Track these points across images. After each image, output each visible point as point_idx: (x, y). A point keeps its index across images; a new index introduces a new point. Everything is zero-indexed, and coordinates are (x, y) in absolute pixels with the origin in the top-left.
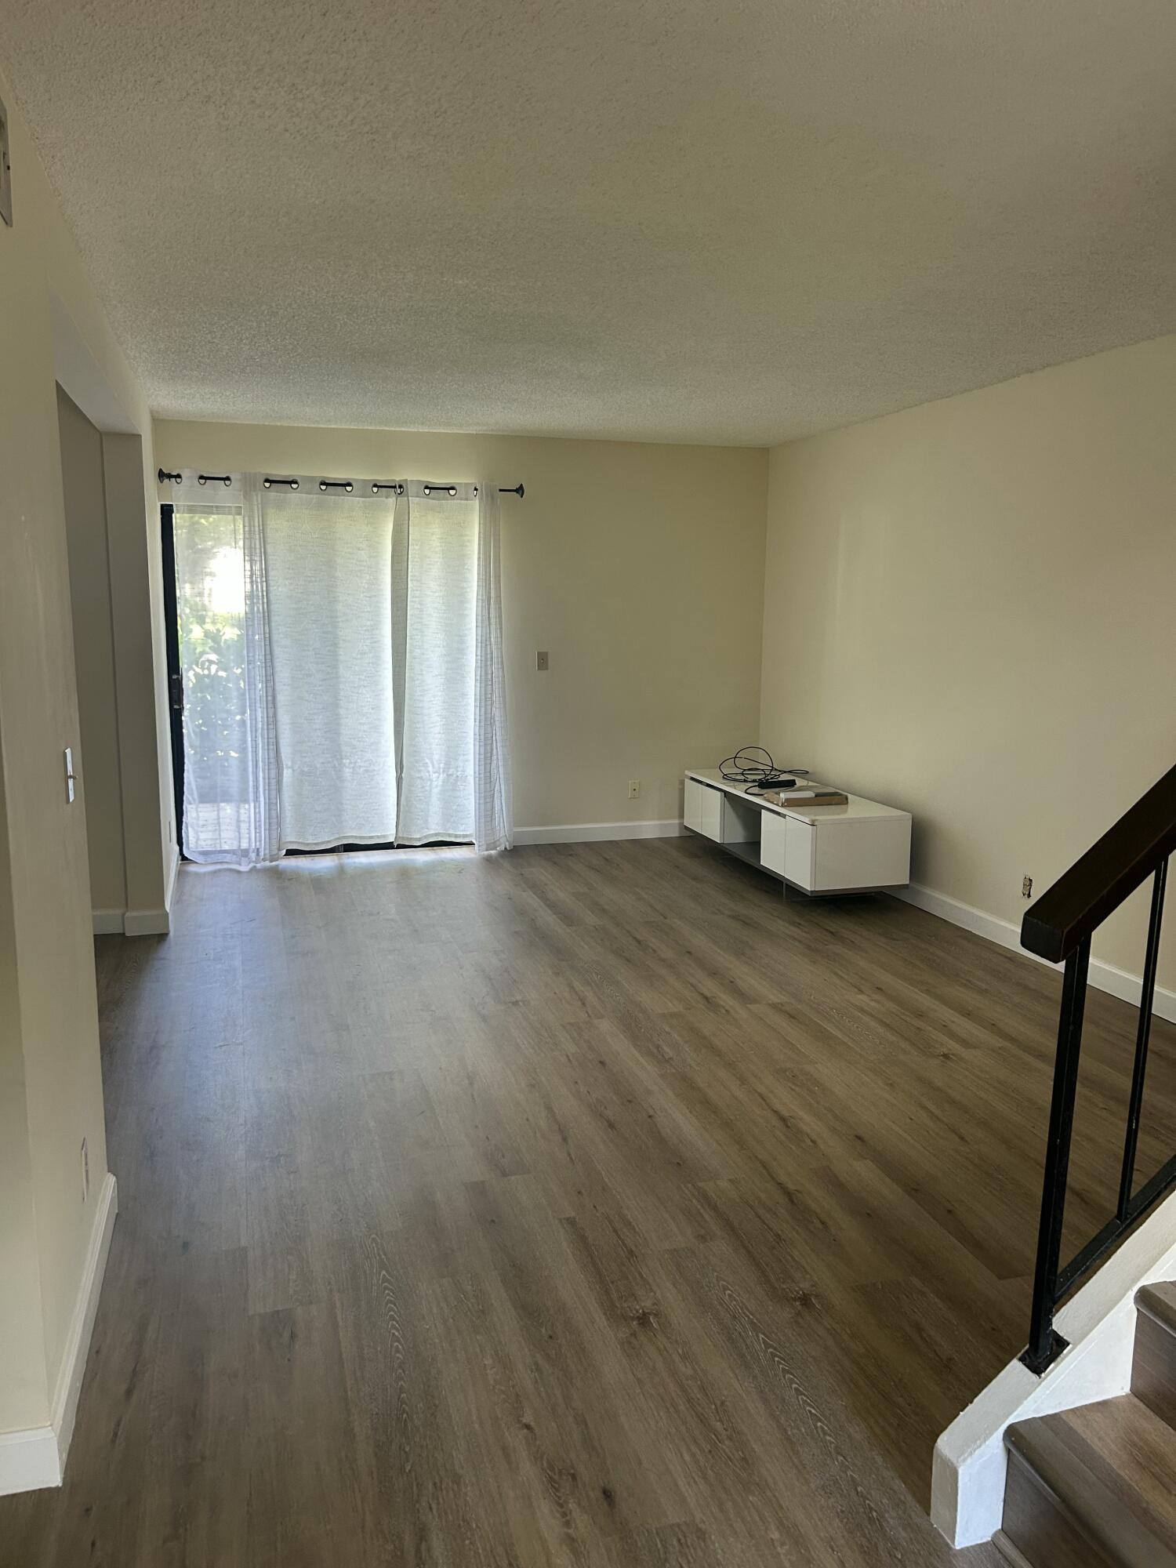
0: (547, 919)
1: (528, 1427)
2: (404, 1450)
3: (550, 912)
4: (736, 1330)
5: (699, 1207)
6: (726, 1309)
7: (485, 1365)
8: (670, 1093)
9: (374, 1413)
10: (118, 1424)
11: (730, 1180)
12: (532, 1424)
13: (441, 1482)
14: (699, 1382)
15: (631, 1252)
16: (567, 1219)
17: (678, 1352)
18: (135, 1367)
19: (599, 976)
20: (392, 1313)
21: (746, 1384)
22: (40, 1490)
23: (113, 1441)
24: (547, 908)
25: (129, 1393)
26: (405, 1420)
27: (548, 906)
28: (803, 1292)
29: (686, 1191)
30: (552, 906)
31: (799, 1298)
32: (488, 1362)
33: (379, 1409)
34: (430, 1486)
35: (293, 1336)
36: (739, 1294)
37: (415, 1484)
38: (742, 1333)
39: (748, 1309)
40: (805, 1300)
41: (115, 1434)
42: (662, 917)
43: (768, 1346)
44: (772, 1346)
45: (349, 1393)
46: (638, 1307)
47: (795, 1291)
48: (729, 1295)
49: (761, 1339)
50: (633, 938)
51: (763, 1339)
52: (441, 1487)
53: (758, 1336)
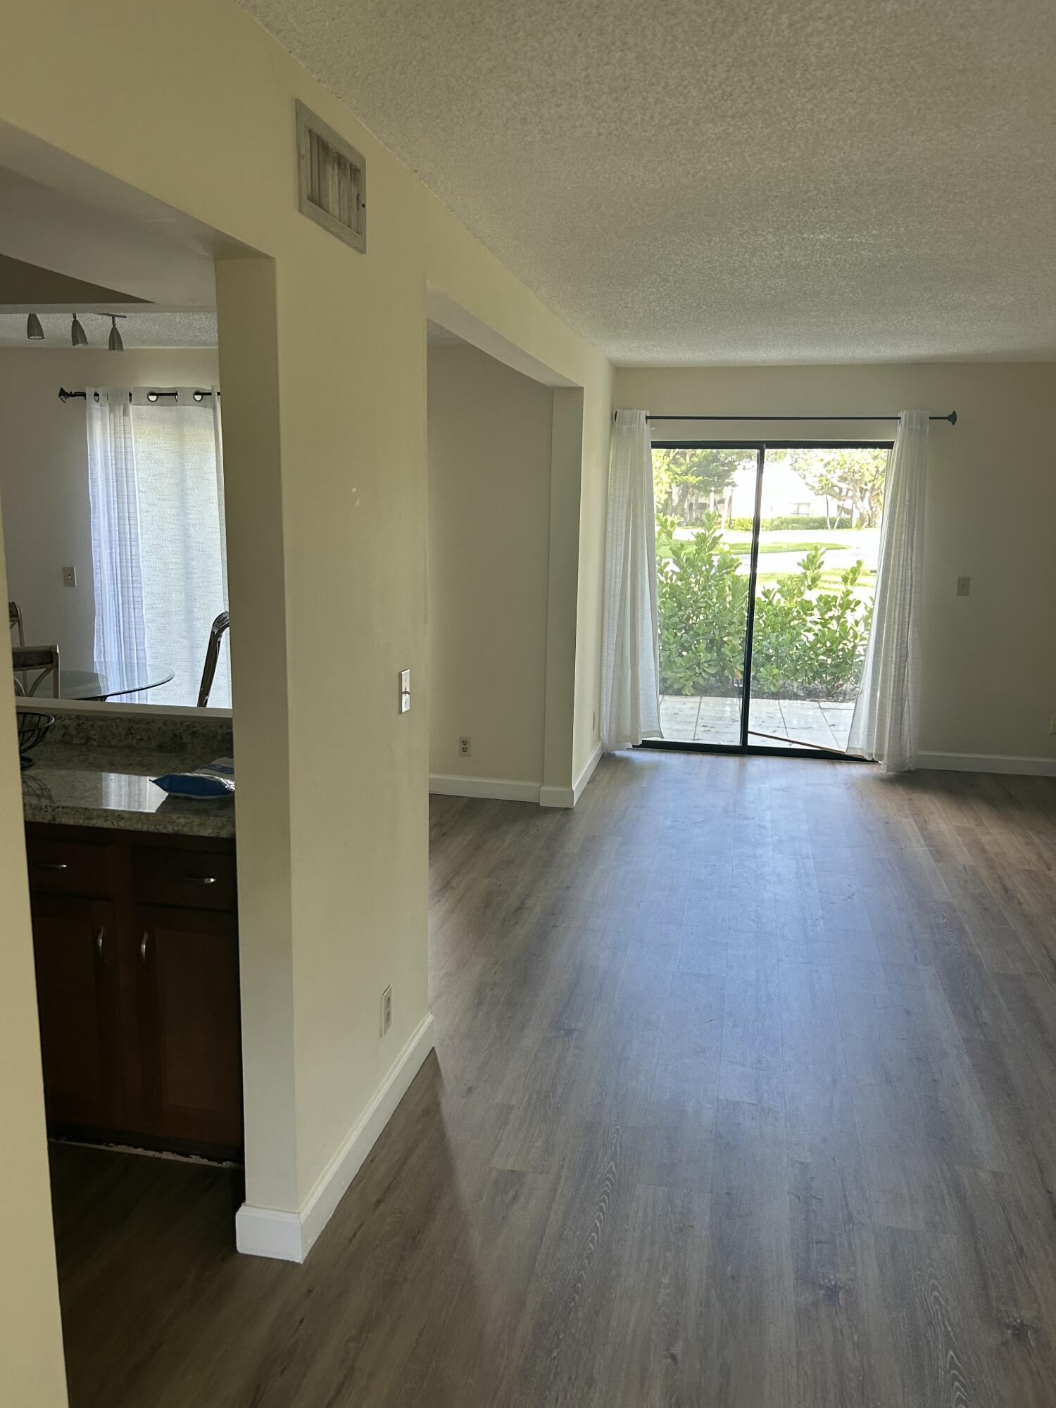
0: (919, 849)
1: (673, 1357)
2: (558, 1336)
3: (923, 842)
4: (926, 1337)
5: (945, 1191)
6: (925, 1311)
7: (662, 1282)
8: (967, 1060)
9: (549, 1292)
10: (360, 1228)
11: (993, 1172)
12: (679, 1357)
13: (575, 1379)
14: (861, 1378)
15: (850, 1218)
16: (802, 1163)
17: (853, 1338)
18: (391, 1184)
19: (945, 920)
20: (603, 1204)
21: (910, 1398)
22: (288, 1261)
23: (351, 1240)
24: (921, 839)
25: (379, 1202)
26: (571, 1309)
27: (923, 836)
28: (1022, 1322)
29: (939, 1172)
30: (929, 838)
31: (1014, 1326)
32: (666, 1281)
33: (554, 1290)
34: (566, 1378)
35: (515, 1197)
36: (948, 1300)
37: (553, 1371)
38: (932, 1344)
39: (949, 1320)
40: (1020, 1331)
41: (355, 1234)
43: (953, 1365)
44: (959, 1371)
45: (537, 1265)
46: (832, 1277)
47: (1013, 1317)
48: (936, 1297)
49: (949, 1356)
50: (1003, 885)
51: (952, 1357)
52: (574, 1384)
53: (947, 1351)
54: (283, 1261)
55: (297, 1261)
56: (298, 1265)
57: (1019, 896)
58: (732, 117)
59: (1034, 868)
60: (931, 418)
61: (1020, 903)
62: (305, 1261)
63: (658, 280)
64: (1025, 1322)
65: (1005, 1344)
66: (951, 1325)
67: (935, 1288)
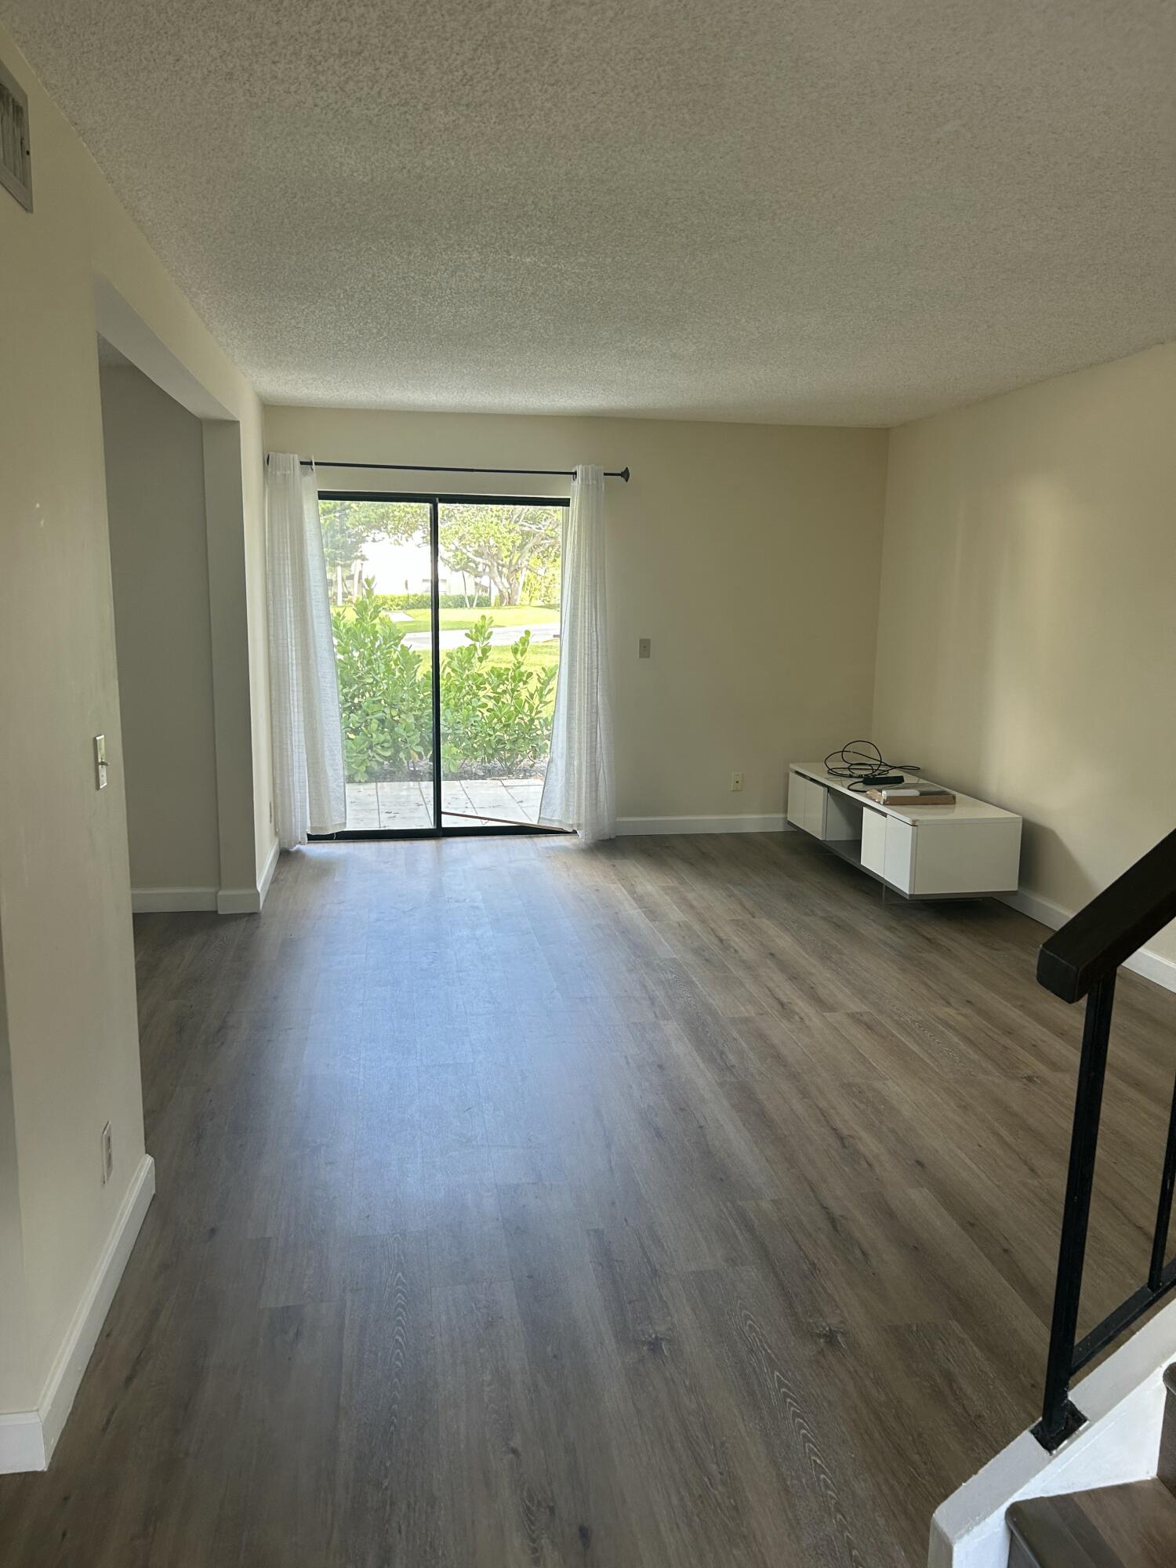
0: (632, 912)
1: (514, 1451)
2: (385, 1465)
3: (635, 905)
4: (751, 1364)
5: (735, 1227)
6: (744, 1341)
7: (483, 1380)
8: (725, 1103)
9: (363, 1422)
10: (112, 1413)
11: (773, 1201)
12: (520, 1449)
13: (416, 1504)
14: (701, 1419)
15: (655, 1272)
16: (596, 1231)
17: (684, 1383)
18: (140, 1355)
19: (674, 975)
20: (400, 1318)
21: (751, 1425)
22: (26, 1473)
23: (104, 1429)
24: (633, 902)
25: (129, 1380)
26: (392, 1433)
27: (634, 898)
28: (830, 1329)
29: (725, 1210)
30: (639, 900)
31: (825, 1335)
32: (487, 1377)
33: (367, 1419)
34: (404, 1507)
35: (298, 1334)
36: (761, 1325)
37: (389, 1503)
38: (757, 1369)
39: (767, 1343)
40: (831, 1338)
41: (108, 1421)
42: (750, 916)
43: (781, 1384)
44: (787, 1386)
45: (342, 1399)
46: (651, 1331)
47: (822, 1326)
48: (750, 1326)
49: (775, 1376)
50: (717, 936)
51: (778, 1376)
52: (414, 1509)
53: (773, 1373)
54: (20, 1474)
55: (39, 1470)
56: (42, 1473)
57: (733, 944)
58: (467, 105)
59: (740, 918)
60: (605, 474)
61: (736, 951)
62: (50, 1468)
63: (342, 296)
64: (833, 1329)
65: (821, 1352)
66: (770, 1347)
67: (747, 1318)
